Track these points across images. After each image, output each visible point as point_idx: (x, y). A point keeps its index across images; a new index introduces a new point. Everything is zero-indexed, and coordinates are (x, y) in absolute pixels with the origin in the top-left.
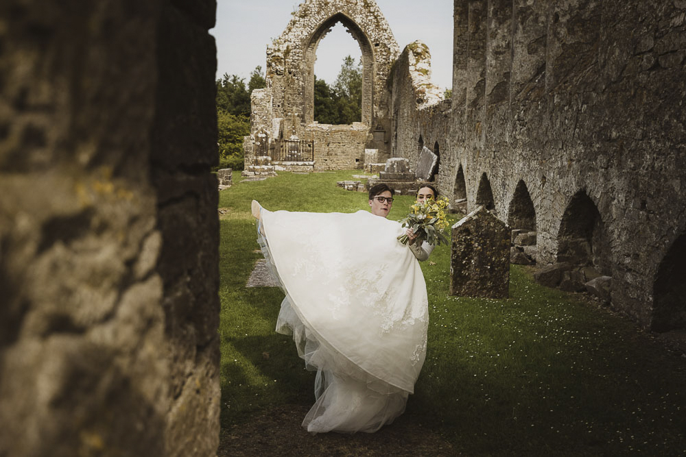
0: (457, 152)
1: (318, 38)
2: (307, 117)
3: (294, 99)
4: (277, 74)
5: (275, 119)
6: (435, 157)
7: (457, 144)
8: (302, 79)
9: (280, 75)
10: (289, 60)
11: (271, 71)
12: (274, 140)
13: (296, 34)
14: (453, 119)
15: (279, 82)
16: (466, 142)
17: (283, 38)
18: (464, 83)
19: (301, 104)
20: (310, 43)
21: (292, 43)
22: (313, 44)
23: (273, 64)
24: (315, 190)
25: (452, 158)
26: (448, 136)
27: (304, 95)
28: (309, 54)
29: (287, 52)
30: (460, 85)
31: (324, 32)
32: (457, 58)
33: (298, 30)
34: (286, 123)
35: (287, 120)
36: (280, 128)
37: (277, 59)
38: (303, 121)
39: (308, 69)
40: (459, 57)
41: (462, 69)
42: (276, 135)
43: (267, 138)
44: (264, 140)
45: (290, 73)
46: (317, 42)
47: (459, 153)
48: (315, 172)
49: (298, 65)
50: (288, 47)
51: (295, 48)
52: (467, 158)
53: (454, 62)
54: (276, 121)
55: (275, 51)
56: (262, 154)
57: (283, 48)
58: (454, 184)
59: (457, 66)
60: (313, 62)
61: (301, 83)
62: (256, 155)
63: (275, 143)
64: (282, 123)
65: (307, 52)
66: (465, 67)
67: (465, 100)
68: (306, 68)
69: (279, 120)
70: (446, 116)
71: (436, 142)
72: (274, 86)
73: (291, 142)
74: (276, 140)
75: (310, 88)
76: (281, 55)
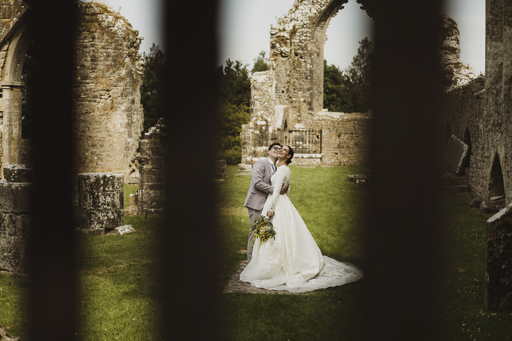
0: (492, 140)
1: (329, 16)
2: (315, 104)
3: (300, 84)
4: (282, 56)
5: (279, 106)
6: (466, 147)
7: (492, 130)
8: (310, 61)
9: (284, 57)
10: (296, 40)
11: (275, 53)
12: (276, 129)
13: (304, 11)
14: (487, 100)
15: (284, 66)
16: (504, 126)
17: (290, 16)
18: (500, 58)
19: (309, 90)
20: (320, 22)
21: (299, 21)
22: (323, 23)
23: (278, 45)
24: (321, 185)
25: (486, 146)
26: (481, 121)
27: (312, 79)
28: (318, 34)
29: (293, 32)
30: (494, 59)
31: (335, 9)
32: (490, 28)
33: (306, 7)
34: (291, 111)
35: (292, 107)
36: (284, 116)
37: (282, 40)
38: (311, 109)
39: (317, 50)
40: (493, 28)
41: (496, 40)
42: (279, 124)
43: (267, 126)
44: (264, 128)
45: (296, 55)
46: (328, 20)
47: (495, 140)
48: (323, 166)
49: (306, 46)
50: (294, 27)
51: (303, 27)
52: (505, 145)
53: (487, 33)
54: (280, 109)
55: (280, 31)
56: (261, 144)
57: (289, 27)
58: (488, 178)
59: (491, 38)
60: (322, 43)
61: (309, 66)
62: (255, 146)
63: (276, 133)
64: (286, 111)
65: (316, 32)
66: (500, 39)
67: (501, 78)
68: (315, 49)
69: (282, 107)
70: (478, 97)
71: (467, 129)
72: (278, 69)
73: (296, 131)
74: (279, 130)
75: (318, 71)
76: (287, 35)
